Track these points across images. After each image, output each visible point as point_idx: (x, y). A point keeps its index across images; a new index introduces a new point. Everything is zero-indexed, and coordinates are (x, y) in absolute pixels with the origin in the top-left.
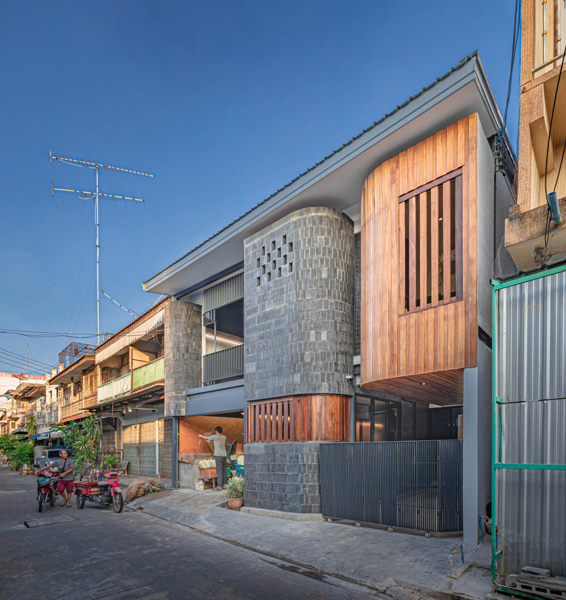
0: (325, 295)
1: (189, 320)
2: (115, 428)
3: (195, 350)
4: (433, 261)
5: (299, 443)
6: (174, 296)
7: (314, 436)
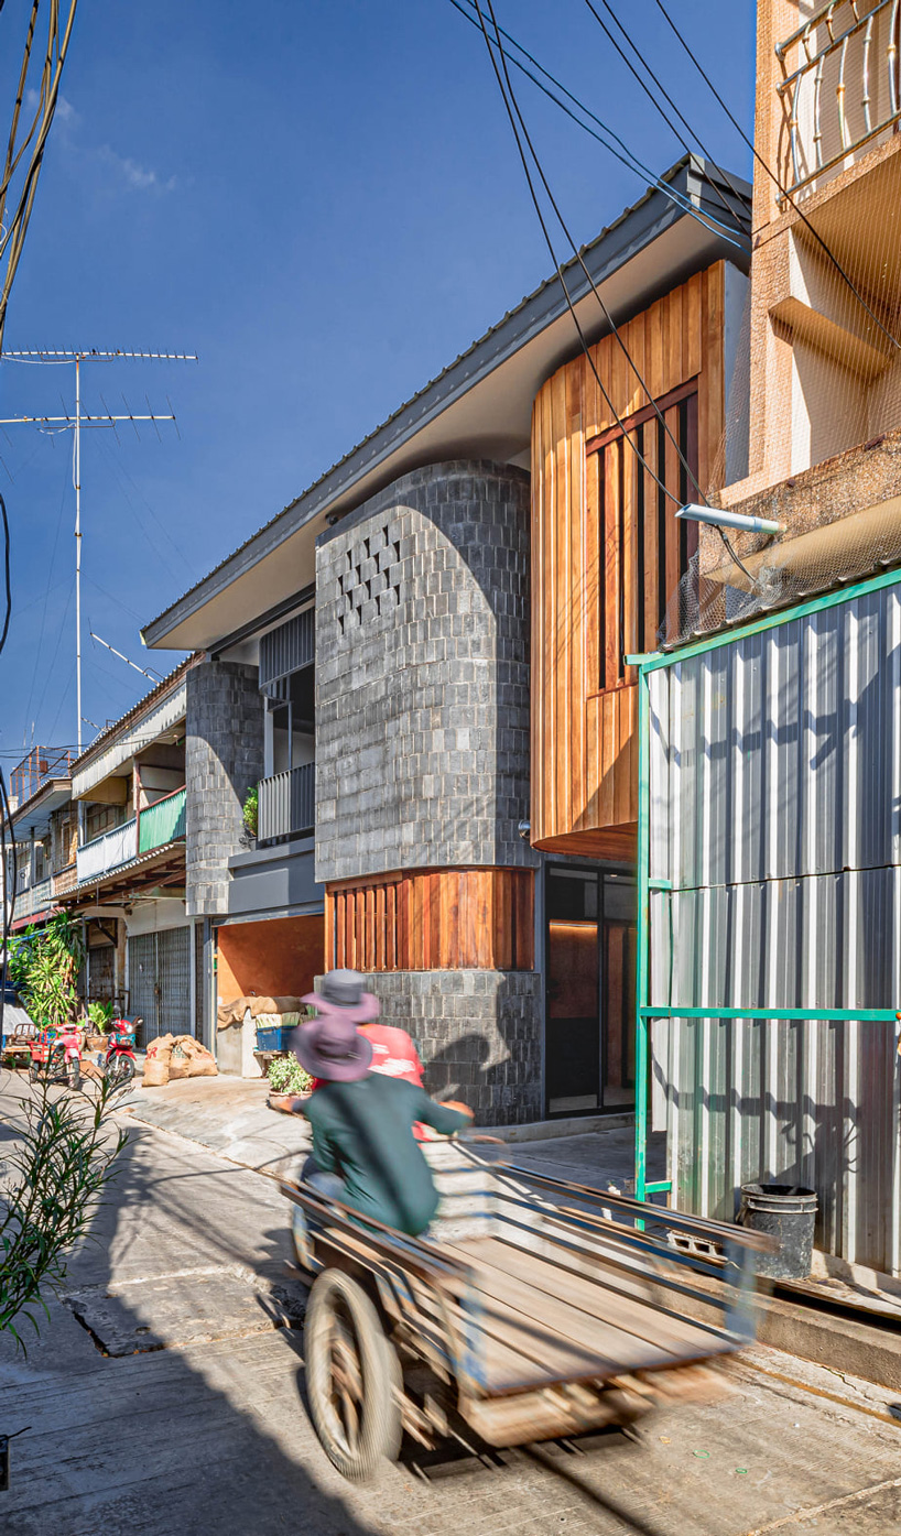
0: (466, 650)
1: (236, 702)
2: (115, 940)
3: (248, 766)
4: (647, 579)
5: (412, 974)
6: (208, 650)
7: (444, 958)
